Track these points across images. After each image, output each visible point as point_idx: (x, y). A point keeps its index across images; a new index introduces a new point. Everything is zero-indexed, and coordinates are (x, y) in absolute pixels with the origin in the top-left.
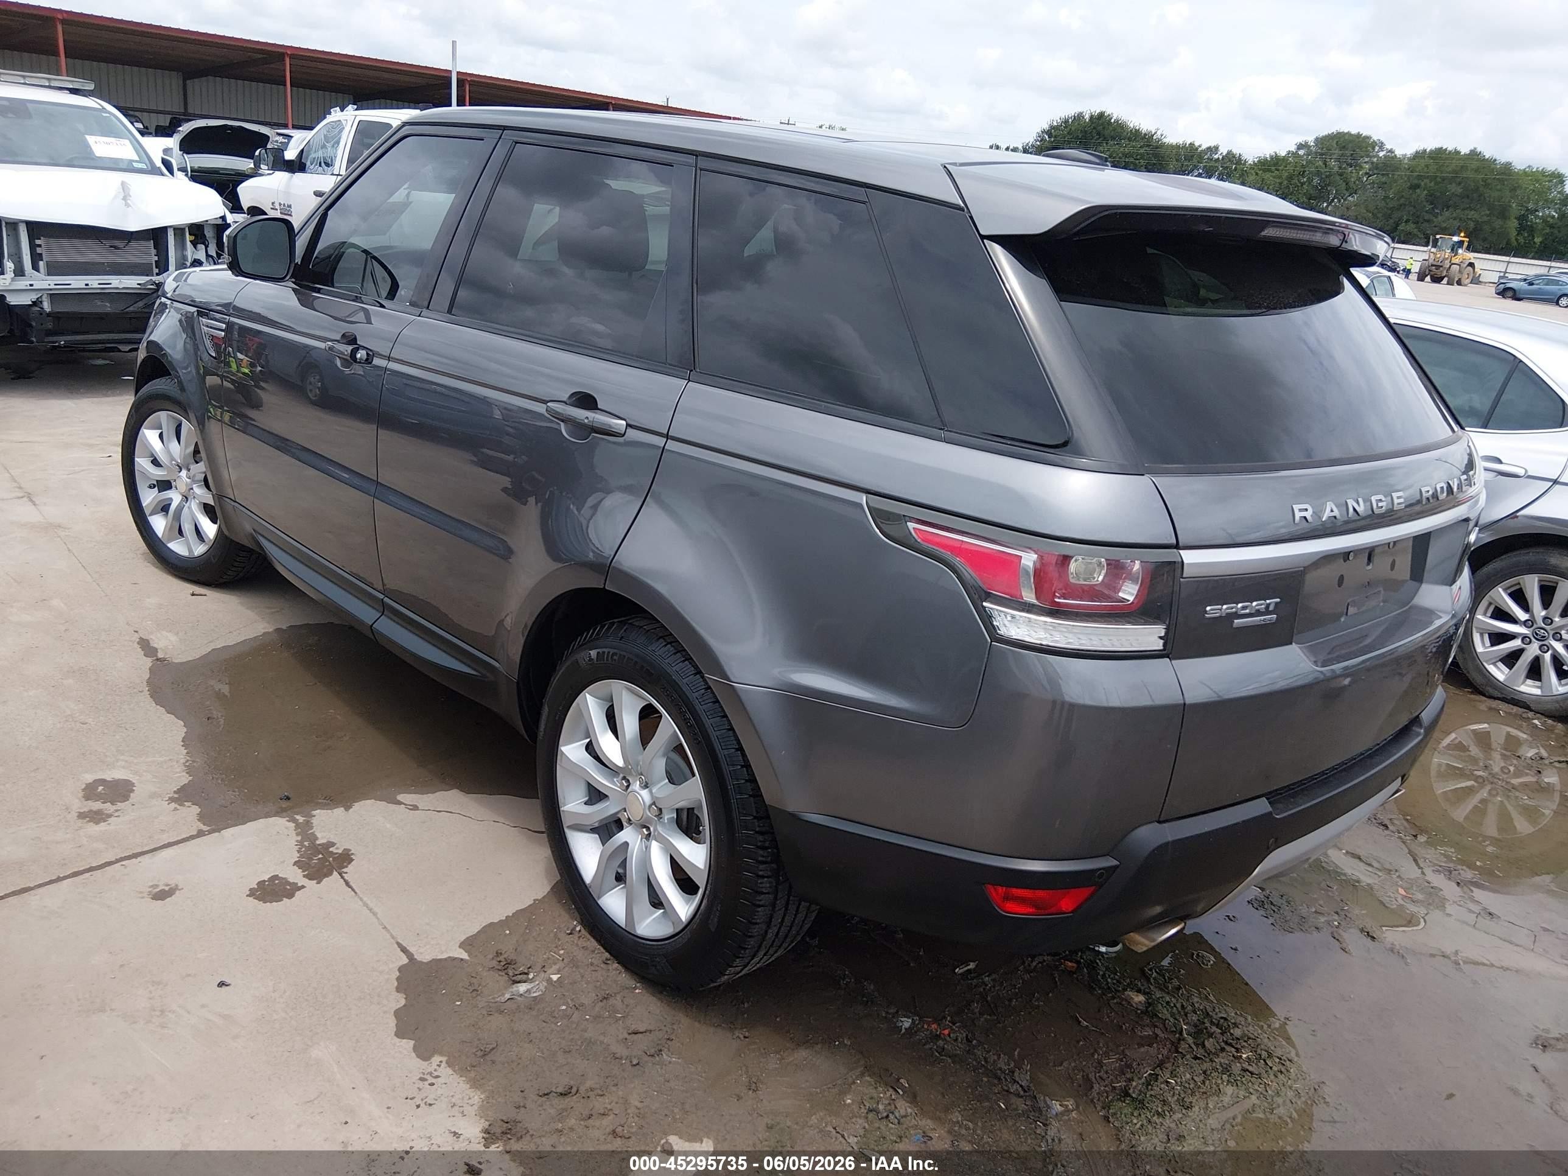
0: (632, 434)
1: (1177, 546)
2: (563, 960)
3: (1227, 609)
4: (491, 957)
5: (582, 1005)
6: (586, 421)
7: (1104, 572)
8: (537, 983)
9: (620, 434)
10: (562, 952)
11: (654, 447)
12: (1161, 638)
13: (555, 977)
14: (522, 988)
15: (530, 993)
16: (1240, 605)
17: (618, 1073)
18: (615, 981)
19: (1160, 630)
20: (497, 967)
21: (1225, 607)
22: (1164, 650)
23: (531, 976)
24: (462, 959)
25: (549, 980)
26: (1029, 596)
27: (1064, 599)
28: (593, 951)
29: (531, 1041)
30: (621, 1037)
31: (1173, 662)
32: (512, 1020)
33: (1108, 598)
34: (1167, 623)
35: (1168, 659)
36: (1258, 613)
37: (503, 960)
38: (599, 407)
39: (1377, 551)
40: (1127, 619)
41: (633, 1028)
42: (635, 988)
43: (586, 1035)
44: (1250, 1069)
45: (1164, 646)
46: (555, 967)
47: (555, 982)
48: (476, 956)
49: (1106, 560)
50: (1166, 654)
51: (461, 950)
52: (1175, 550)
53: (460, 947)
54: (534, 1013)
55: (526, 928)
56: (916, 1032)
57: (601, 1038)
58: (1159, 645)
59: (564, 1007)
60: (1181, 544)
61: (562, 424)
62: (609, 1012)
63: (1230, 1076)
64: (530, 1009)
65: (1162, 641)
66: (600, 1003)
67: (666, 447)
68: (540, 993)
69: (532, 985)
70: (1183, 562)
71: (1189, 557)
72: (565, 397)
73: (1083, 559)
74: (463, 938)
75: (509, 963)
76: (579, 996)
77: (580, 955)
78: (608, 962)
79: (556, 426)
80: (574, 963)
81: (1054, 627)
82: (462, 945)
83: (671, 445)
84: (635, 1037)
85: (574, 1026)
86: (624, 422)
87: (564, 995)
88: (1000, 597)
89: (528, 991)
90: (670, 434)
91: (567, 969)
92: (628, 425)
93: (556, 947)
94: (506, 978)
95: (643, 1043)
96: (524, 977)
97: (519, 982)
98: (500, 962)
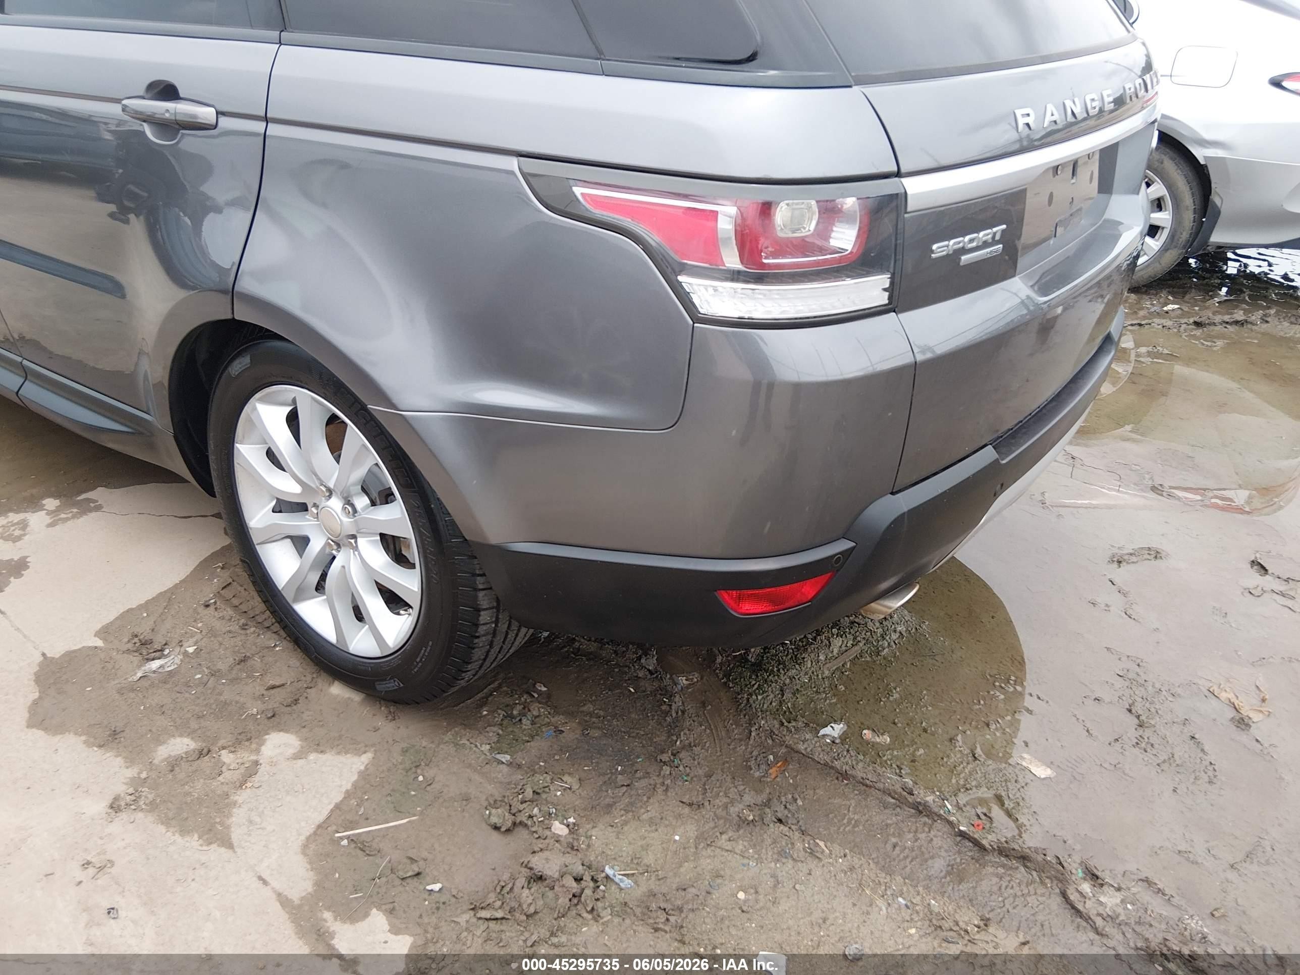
0: (226, 123)
1: (898, 174)
2: (201, 631)
3: (955, 244)
4: (126, 640)
5: (219, 670)
6: (167, 115)
7: (816, 217)
8: (172, 657)
9: (211, 125)
10: (200, 625)
11: (254, 134)
12: (885, 290)
13: (191, 650)
14: (155, 665)
15: (164, 668)
16: (967, 238)
17: (252, 728)
18: (255, 644)
19: (882, 280)
20: (131, 649)
21: (952, 242)
22: (890, 303)
23: (166, 652)
24: (96, 647)
25: (186, 654)
26: (732, 260)
27: (773, 259)
28: (230, 620)
29: (163, 713)
30: (257, 694)
31: (900, 315)
32: (144, 697)
33: (822, 250)
34: (892, 270)
35: (894, 314)
36: (986, 245)
37: (138, 641)
38: (181, 95)
39: (1080, 163)
40: (845, 272)
41: (271, 682)
42: (275, 646)
43: (222, 698)
44: (857, 620)
45: (889, 299)
46: (192, 641)
47: (192, 653)
48: (111, 642)
49: (817, 202)
50: (891, 308)
51: (97, 639)
52: (897, 179)
53: (95, 636)
54: (168, 686)
55: (165, 608)
56: (554, 639)
57: (238, 698)
58: (882, 299)
59: (199, 676)
60: (904, 170)
61: (145, 125)
62: (246, 673)
63: (839, 629)
64: (165, 683)
65: (887, 294)
66: (238, 667)
67: (267, 133)
68: (176, 666)
69: (166, 660)
70: (906, 192)
71: (914, 187)
72: (142, 92)
73: (788, 205)
74: (99, 626)
75: (144, 644)
76: (215, 663)
77: (218, 625)
78: (246, 627)
79: (140, 129)
80: (212, 633)
81: (765, 295)
82: (97, 634)
83: (274, 130)
84: (272, 692)
85: (209, 691)
86: (212, 110)
87: (200, 664)
88: (697, 267)
89: (161, 666)
90: (268, 115)
91: (205, 639)
92: (219, 113)
93: (195, 621)
94: (140, 658)
95: (279, 695)
96: (157, 654)
97: (153, 659)
98: (135, 643)
